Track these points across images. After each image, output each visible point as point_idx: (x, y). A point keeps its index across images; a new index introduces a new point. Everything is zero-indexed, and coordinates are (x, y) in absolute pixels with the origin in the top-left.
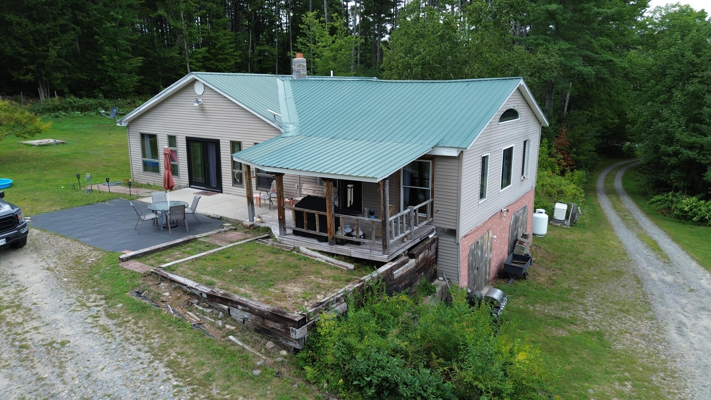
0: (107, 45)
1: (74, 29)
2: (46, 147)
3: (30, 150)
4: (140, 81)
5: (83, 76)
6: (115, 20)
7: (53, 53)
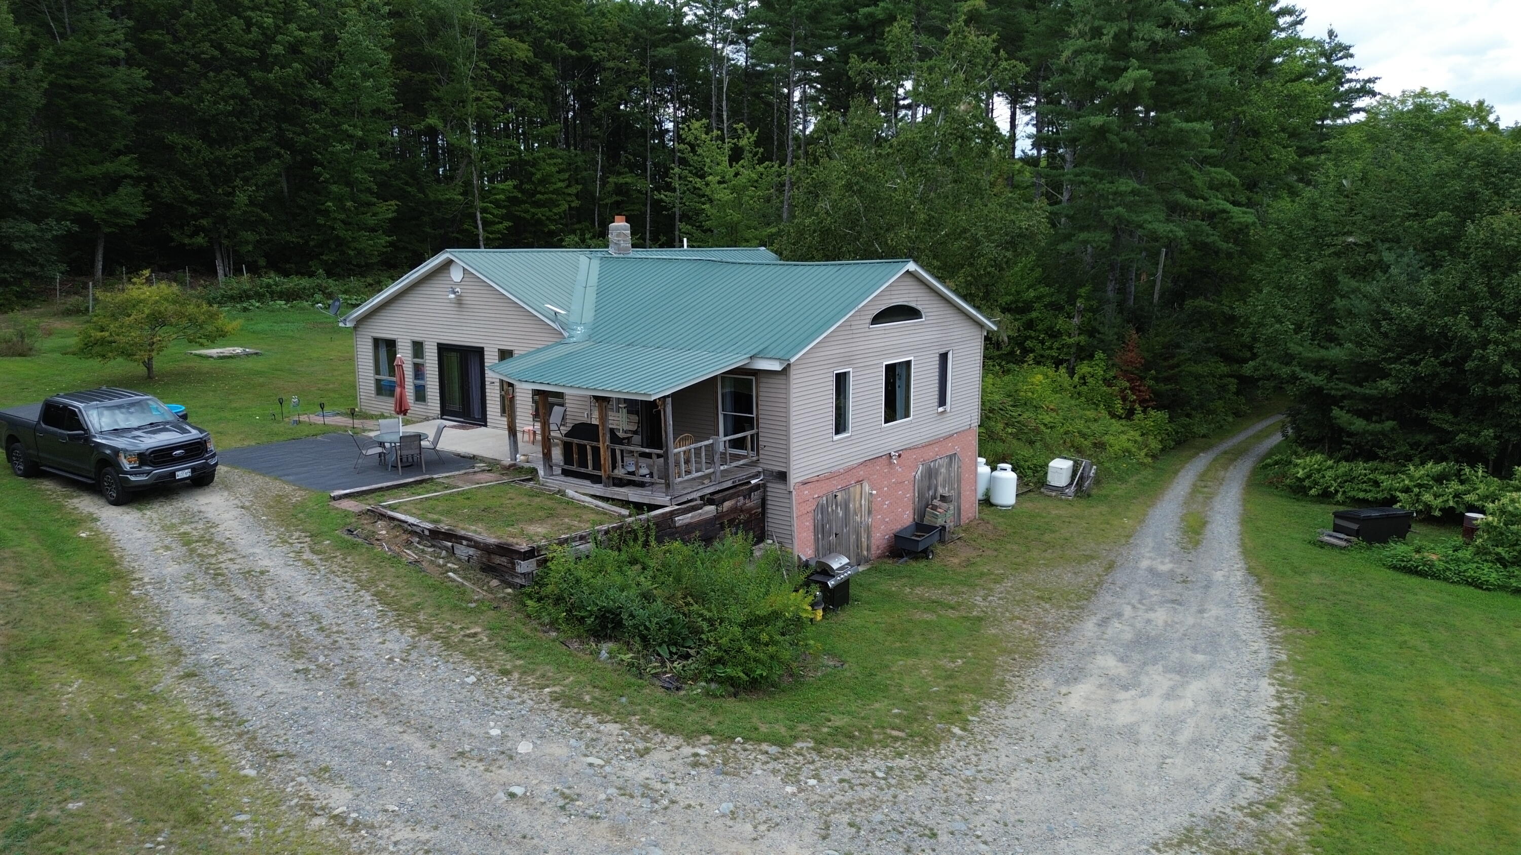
0: (335, 183)
1: (279, 156)
2: (230, 360)
3: (206, 365)
4: (391, 244)
5: (291, 238)
6: (350, 137)
7: (241, 198)
